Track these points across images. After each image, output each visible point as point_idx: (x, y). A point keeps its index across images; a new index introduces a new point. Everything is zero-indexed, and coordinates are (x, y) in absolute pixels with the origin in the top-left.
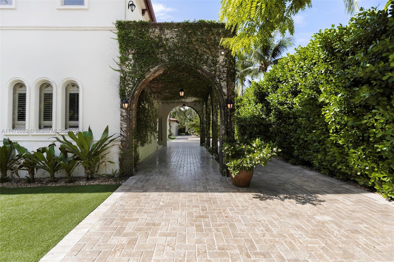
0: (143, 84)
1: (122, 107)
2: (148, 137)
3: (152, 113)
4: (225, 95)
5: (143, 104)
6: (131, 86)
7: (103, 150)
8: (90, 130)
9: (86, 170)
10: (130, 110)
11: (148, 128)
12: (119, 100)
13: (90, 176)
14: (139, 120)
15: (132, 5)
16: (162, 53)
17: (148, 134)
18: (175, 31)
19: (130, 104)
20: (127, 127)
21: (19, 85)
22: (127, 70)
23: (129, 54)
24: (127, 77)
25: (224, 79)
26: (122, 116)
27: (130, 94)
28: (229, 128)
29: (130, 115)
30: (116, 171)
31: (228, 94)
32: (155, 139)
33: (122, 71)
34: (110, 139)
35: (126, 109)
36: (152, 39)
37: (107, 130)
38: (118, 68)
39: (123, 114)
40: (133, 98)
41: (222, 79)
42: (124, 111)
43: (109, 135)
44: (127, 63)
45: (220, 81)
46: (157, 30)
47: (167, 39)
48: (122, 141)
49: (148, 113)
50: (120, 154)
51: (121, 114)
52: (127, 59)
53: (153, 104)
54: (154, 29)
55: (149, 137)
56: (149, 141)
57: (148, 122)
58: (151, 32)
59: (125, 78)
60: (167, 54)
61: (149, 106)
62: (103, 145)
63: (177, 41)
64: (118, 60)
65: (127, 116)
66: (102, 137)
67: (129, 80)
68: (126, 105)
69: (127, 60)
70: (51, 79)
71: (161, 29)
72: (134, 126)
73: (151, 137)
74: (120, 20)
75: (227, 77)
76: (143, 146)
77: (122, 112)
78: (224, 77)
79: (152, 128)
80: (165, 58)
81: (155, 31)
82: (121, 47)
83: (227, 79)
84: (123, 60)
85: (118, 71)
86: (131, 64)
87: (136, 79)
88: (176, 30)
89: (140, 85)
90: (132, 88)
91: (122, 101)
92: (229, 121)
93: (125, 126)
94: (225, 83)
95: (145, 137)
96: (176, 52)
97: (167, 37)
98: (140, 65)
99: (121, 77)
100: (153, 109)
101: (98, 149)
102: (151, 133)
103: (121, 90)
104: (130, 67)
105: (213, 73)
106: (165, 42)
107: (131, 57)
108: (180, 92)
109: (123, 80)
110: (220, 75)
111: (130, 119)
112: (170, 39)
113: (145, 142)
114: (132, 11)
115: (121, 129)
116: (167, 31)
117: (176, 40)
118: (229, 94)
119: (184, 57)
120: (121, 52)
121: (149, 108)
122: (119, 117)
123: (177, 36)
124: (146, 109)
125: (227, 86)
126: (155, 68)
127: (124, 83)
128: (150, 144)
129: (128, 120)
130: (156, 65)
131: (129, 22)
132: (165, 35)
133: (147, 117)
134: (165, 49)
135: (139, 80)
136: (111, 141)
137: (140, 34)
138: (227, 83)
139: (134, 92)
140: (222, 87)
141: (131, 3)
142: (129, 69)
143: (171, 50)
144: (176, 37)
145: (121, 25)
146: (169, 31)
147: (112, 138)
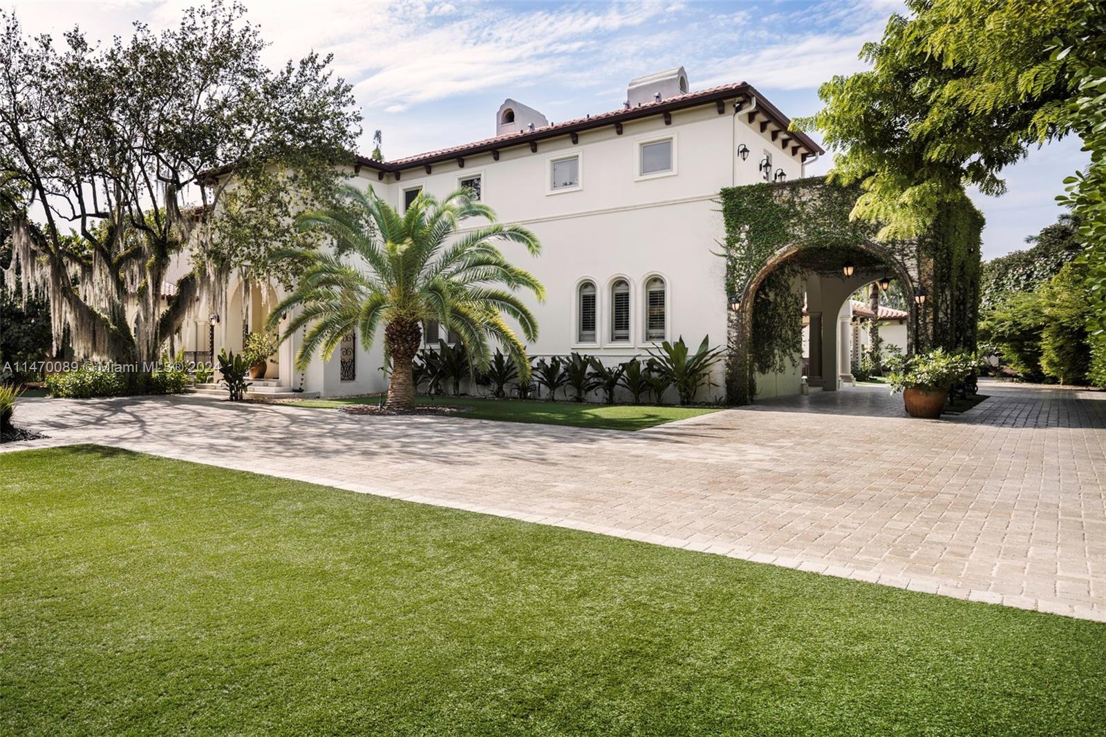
0: (762, 273)
1: (730, 308)
2: (774, 357)
3: (786, 308)
4: (912, 281)
5: (763, 296)
6: (743, 277)
7: (703, 366)
8: (681, 339)
9: (681, 391)
10: (742, 312)
11: (776, 339)
12: (725, 298)
13: (686, 400)
14: (756, 325)
15: (745, 150)
16: (795, 225)
17: (776, 351)
18: (818, 189)
19: (743, 304)
20: (737, 336)
21: (587, 284)
22: (737, 255)
23: (741, 232)
24: (737, 266)
25: (911, 255)
26: (730, 320)
27: (742, 289)
28: (922, 334)
29: (742, 319)
30: (720, 399)
31: (919, 278)
32: (793, 365)
33: (730, 257)
34: (711, 354)
35: (737, 311)
36: (778, 206)
37: (706, 341)
38: (723, 252)
39: (732, 318)
40: (747, 294)
41: (907, 255)
42: (733, 313)
43: (710, 349)
44: (737, 245)
45: (903, 258)
46: (785, 192)
47: (804, 203)
48: (730, 356)
49: (774, 309)
50: (727, 373)
51: (729, 318)
52: (738, 240)
53: (788, 288)
54: (780, 191)
55: (777, 358)
56: (778, 367)
57: (774, 327)
58: (776, 197)
59: (734, 267)
60: (804, 225)
61: (776, 295)
62: (703, 361)
63: (821, 203)
64: (724, 243)
65: (738, 321)
66: (699, 351)
67: (741, 269)
68: (737, 306)
69: (738, 242)
70: (626, 273)
71: (793, 190)
72: (748, 334)
73: (782, 360)
74: (726, 187)
75: (918, 251)
76: (764, 374)
77: (729, 314)
78: (911, 252)
79: (785, 340)
80: (800, 232)
81: (782, 194)
82: (728, 224)
83: (918, 255)
84: (731, 242)
85: (725, 256)
86: (743, 247)
87: (752, 267)
88: (818, 186)
89: (757, 276)
90: (746, 281)
91: (730, 299)
92: (920, 322)
93: (735, 334)
94: (914, 261)
95: (768, 356)
96: (820, 221)
97: (804, 199)
98: (758, 246)
99: (728, 266)
100: (789, 299)
101: (696, 365)
102: (784, 352)
103: (728, 285)
104: (743, 251)
105: (890, 246)
106: (799, 209)
107: (743, 236)
108: (845, 269)
109: (731, 270)
110: (903, 250)
111: (742, 325)
112: (809, 201)
113: (769, 367)
114: (744, 159)
115: (729, 339)
116: (802, 191)
117: (818, 203)
118: (922, 279)
119: (834, 226)
120: (728, 231)
121: (779, 299)
122: (725, 323)
123: (821, 195)
124: (770, 303)
125: (918, 266)
126: (782, 250)
127: (733, 273)
128: (779, 374)
129: (740, 326)
130: (785, 244)
131: (740, 188)
132: (800, 198)
133: (773, 317)
134: (800, 218)
135: (757, 268)
136: (714, 355)
137: (758, 202)
138: (919, 262)
139: (749, 286)
140: (906, 269)
141: (742, 147)
142: (741, 254)
143: (811, 219)
144: (819, 198)
145: (728, 194)
146: (806, 190)
147: (715, 352)
